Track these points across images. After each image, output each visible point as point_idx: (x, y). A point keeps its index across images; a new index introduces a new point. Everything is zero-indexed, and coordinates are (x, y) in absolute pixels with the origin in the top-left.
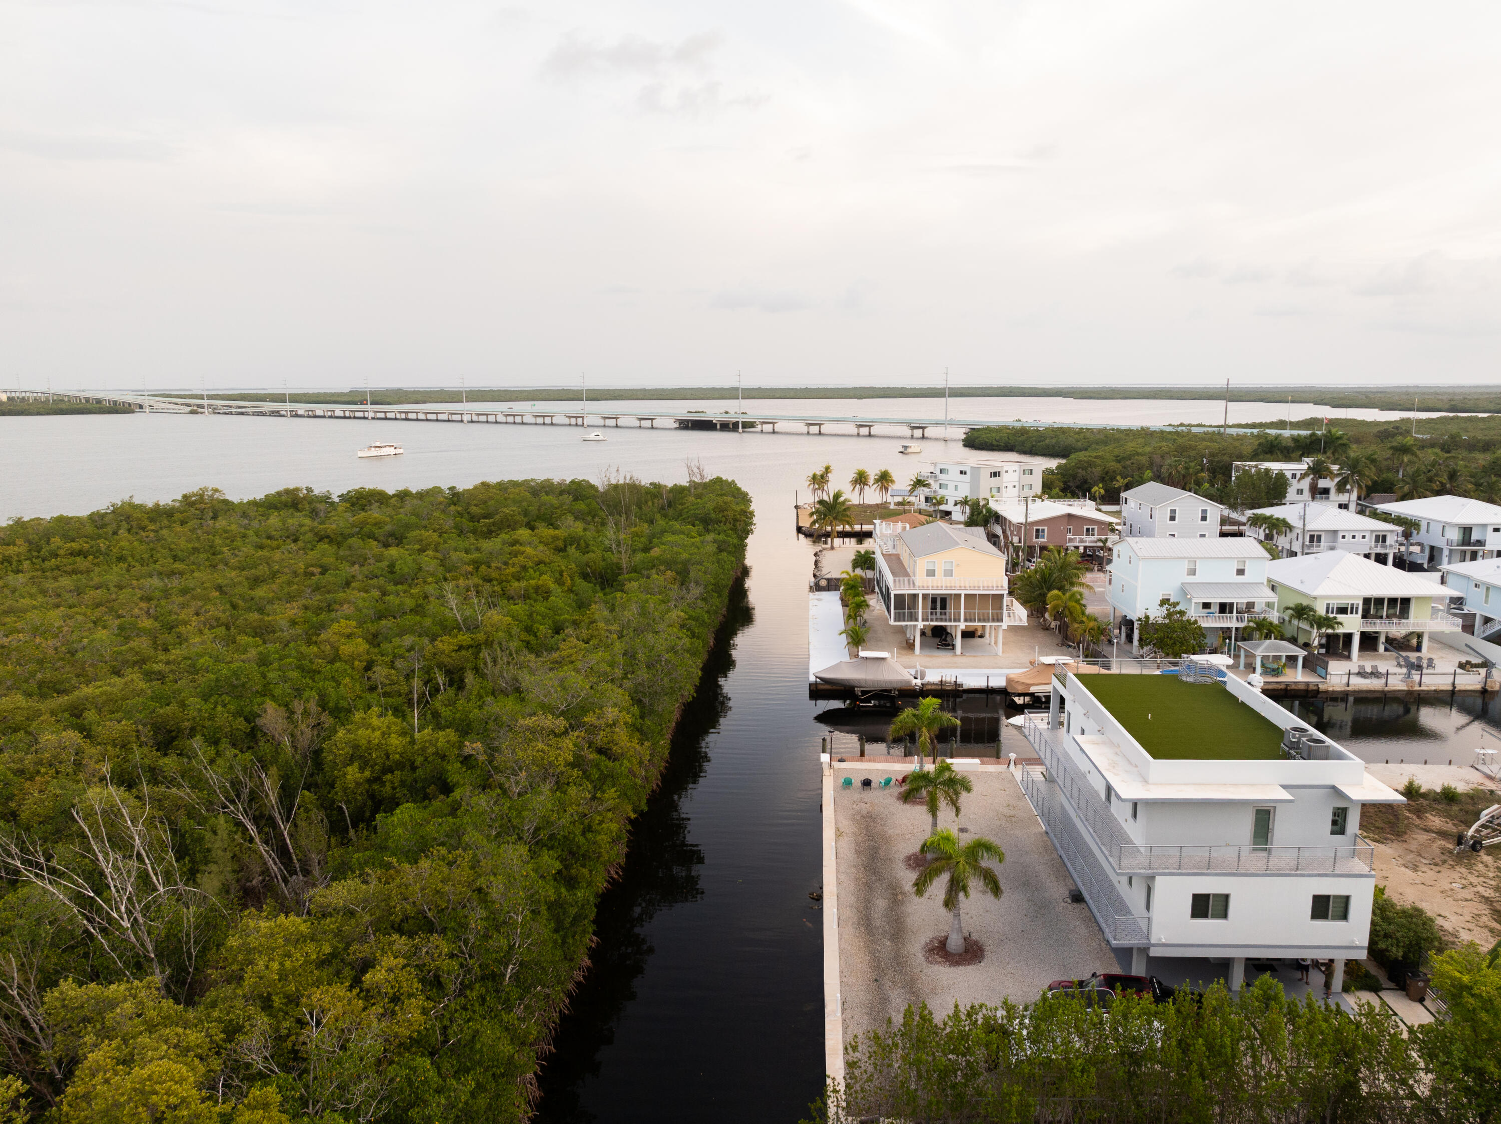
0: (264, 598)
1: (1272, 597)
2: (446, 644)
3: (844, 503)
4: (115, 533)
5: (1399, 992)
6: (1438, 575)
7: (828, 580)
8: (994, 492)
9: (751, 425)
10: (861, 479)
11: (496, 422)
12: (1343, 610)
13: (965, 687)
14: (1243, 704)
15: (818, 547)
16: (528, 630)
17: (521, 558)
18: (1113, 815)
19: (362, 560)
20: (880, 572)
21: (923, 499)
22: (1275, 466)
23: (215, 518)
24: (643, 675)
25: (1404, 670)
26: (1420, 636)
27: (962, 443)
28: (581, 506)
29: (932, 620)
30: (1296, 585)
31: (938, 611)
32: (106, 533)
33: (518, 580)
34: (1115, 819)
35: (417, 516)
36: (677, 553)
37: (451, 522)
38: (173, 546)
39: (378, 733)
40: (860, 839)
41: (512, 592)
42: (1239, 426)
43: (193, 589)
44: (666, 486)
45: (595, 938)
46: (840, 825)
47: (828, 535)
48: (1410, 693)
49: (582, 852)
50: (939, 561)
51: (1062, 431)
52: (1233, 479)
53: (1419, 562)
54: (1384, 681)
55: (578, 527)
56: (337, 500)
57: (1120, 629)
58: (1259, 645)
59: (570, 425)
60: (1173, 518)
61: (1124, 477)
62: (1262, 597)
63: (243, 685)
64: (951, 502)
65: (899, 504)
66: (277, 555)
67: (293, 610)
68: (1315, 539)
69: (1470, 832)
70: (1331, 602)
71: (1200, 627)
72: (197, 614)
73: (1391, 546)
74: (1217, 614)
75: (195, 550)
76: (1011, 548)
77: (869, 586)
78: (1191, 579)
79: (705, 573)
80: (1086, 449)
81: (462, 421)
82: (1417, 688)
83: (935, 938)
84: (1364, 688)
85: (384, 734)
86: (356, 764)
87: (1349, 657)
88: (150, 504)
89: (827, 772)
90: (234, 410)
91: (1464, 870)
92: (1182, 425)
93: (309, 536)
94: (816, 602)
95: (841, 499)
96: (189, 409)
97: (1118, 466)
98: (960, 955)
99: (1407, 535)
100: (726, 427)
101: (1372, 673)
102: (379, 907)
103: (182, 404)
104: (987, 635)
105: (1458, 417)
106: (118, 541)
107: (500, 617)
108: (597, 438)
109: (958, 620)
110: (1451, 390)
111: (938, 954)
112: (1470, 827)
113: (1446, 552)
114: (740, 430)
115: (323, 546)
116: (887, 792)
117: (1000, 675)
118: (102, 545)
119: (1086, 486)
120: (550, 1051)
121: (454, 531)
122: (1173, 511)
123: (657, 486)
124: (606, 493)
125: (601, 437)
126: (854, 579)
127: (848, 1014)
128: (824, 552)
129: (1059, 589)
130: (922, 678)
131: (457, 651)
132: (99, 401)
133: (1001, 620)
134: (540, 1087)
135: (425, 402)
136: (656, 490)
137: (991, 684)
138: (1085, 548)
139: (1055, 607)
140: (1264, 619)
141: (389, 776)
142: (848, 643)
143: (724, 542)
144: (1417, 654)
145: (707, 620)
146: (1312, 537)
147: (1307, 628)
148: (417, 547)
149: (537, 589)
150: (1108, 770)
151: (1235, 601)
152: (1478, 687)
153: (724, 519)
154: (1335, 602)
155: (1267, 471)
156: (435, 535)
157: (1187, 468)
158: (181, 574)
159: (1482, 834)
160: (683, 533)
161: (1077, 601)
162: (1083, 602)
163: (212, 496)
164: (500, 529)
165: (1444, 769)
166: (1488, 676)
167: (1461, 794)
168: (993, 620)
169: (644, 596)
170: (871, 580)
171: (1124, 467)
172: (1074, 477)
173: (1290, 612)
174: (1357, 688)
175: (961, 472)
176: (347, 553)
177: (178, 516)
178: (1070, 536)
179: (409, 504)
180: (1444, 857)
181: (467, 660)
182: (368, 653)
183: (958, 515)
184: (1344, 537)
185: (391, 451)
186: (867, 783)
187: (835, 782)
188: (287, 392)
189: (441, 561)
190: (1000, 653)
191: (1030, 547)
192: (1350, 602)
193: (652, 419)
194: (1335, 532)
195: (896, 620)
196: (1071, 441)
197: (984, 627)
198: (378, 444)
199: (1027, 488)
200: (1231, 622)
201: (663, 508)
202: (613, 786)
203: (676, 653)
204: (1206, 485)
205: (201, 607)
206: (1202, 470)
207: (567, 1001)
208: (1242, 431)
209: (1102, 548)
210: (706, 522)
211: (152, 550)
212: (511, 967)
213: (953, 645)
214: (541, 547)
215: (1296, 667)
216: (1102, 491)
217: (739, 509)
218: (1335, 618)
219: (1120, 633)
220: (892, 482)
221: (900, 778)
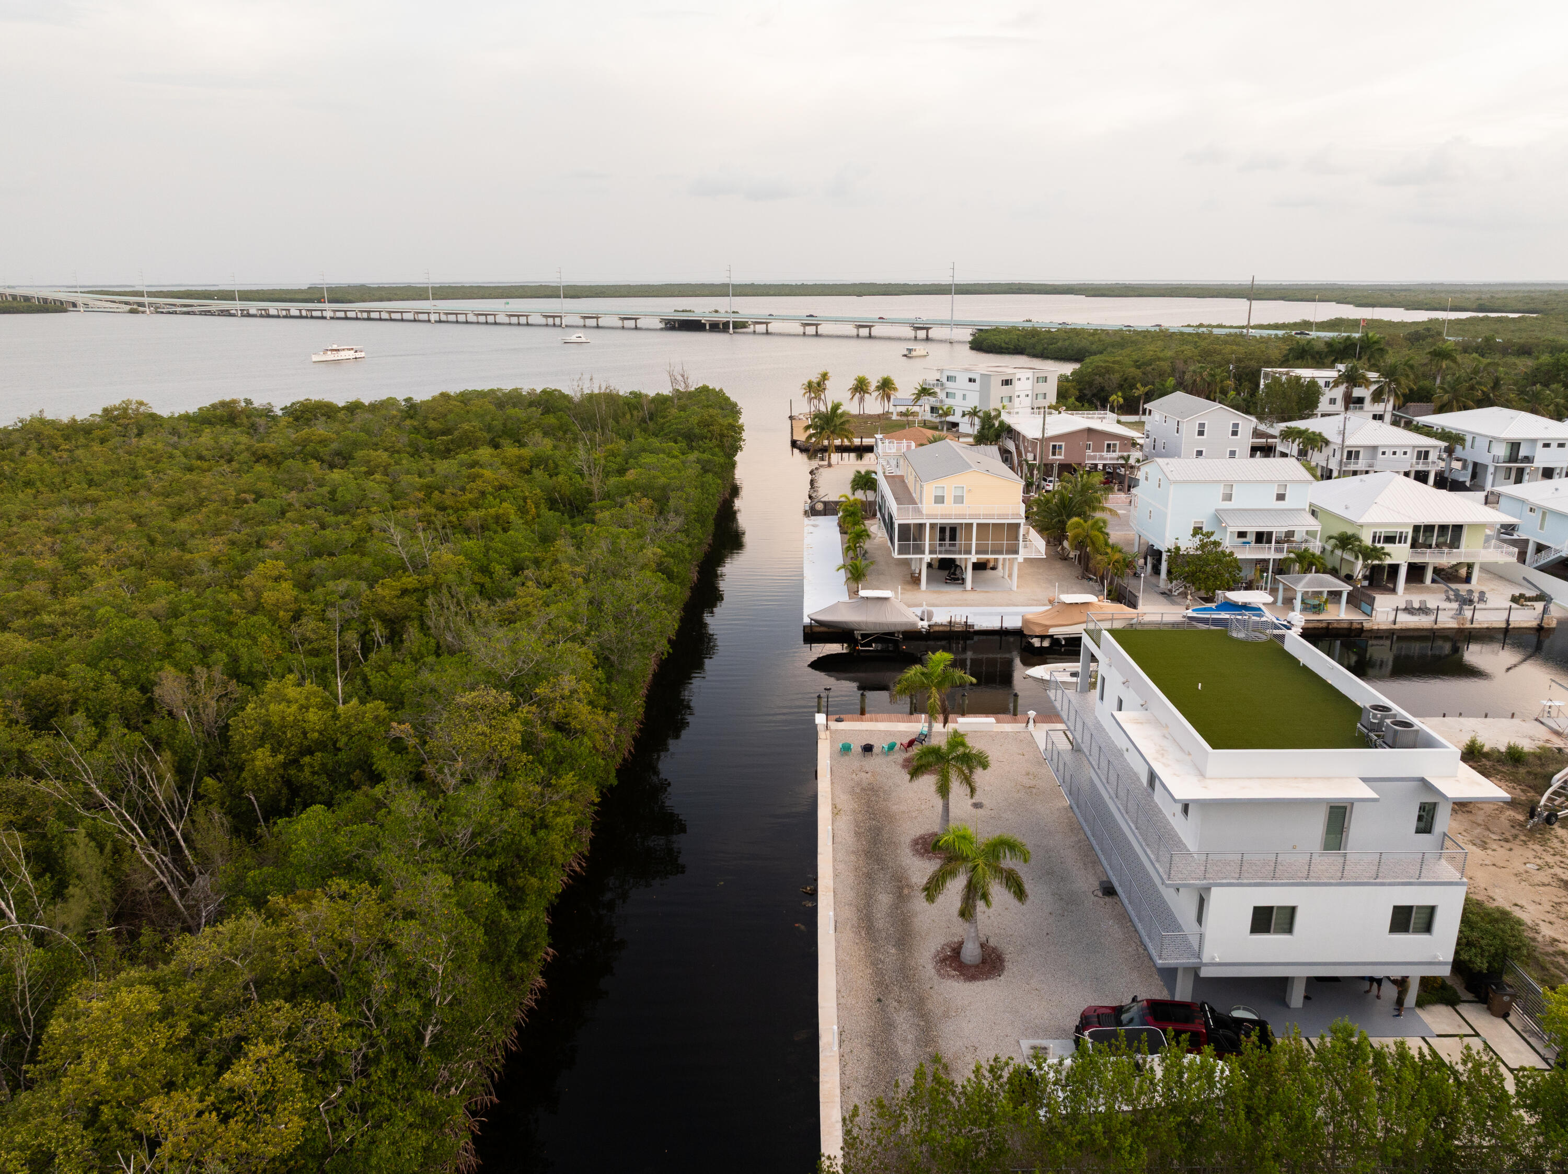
0: (185, 532)
1: (1314, 524)
2: (387, 590)
3: (842, 415)
4: (23, 453)
5: (1479, 1005)
6: (1481, 495)
7: (825, 503)
8: (1006, 402)
9: (743, 325)
10: (861, 387)
11: (467, 322)
12: (1390, 539)
13: (976, 628)
14: (1305, 667)
15: (815, 463)
16: (485, 570)
17: (479, 482)
18: (1157, 805)
19: (301, 484)
20: (882, 497)
21: (928, 408)
22: (1306, 373)
23: (140, 435)
24: (610, 630)
25: (1455, 605)
26: (1470, 566)
27: (968, 346)
28: (551, 420)
29: (940, 553)
30: (1339, 511)
31: (947, 542)
32: (11, 454)
33: (477, 508)
34: (1161, 811)
35: (367, 432)
36: (654, 477)
37: (405, 439)
38: (89, 469)
39: (294, 707)
40: (860, 817)
41: (468, 523)
42: (1261, 327)
43: (107, 520)
44: (646, 396)
45: (550, 950)
46: (838, 801)
47: (825, 450)
48: (1460, 631)
49: (530, 855)
50: (949, 486)
51: (1077, 333)
52: (1262, 386)
53: (1461, 479)
54: (1433, 618)
55: (546, 445)
56: (280, 413)
57: (1145, 559)
58: (1300, 580)
59: (547, 325)
60: (1201, 433)
61: (1144, 385)
62: (1304, 525)
63: (139, 646)
64: (958, 413)
65: (901, 414)
66: (207, 479)
67: (217, 546)
68: (1352, 455)
69: (1543, 801)
70: (1378, 530)
71: (1236, 559)
72: (108, 550)
73: (1434, 463)
74: (1253, 544)
75: (114, 473)
76: (1025, 467)
77: (870, 510)
78: (1227, 505)
79: (687, 500)
80: (1101, 353)
81: (429, 321)
82: (1468, 625)
83: (947, 945)
84: (1412, 626)
85: (301, 707)
86: (268, 746)
87: (1393, 591)
88: (65, 419)
89: (822, 734)
90: (178, 309)
91: (1537, 847)
92: (1201, 325)
93: (245, 456)
94: (811, 529)
95: (839, 411)
96: (128, 307)
97: (1138, 372)
98: (977, 966)
99: (1450, 451)
100: (717, 327)
101: (1420, 609)
102: (262, 959)
103: (120, 302)
104: (1000, 566)
105: (1488, 318)
106: (26, 463)
107: (451, 556)
108: (579, 340)
109: (969, 552)
110: (1477, 289)
111: (950, 966)
112: (1542, 795)
113: (1491, 470)
114: (731, 330)
115: (259, 468)
116: (890, 758)
117: (1016, 614)
118: (6, 467)
119: (1103, 394)
120: (491, 1102)
121: (408, 449)
122: (1202, 425)
123: (637, 395)
124: (581, 404)
125: (583, 340)
126: (855, 503)
127: (847, 1048)
128: (821, 470)
129: (1079, 515)
130: (929, 620)
131: (398, 597)
132: (27, 299)
133: (1016, 552)
134: (479, 1152)
135: (390, 300)
136: (635, 402)
137: (1005, 625)
138: (1104, 465)
139: (1076, 537)
140: (1306, 550)
141: (307, 759)
142: (848, 579)
143: (709, 461)
144: (1466, 587)
145: (687, 556)
146: (1350, 453)
147: (1352, 559)
148: (364, 469)
149: (497, 518)
150: (1156, 759)
151: (1274, 530)
152: (1534, 624)
153: (709, 435)
154: (1383, 530)
155: (1298, 378)
156: (385, 455)
157: (1213, 376)
158: (95, 501)
159: (1556, 803)
160: (664, 452)
161: (1100, 530)
162: (1106, 531)
163: (137, 409)
164: (459, 447)
165: (1506, 722)
166: (1545, 610)
167: (1529, 754)
168: (1008, 552)
169: (615, 529)
170: (872, 504)
171: (1144, 373)
172: (1091, 384)
173: (1333, 541)
174: (1404, 626)
175: (970, 380)
176: (286, 476)
177: (97, 433)
178: (1089, 452)
179: (361, 417)
180: (1514, 831)
181: (411, 609)
182: (296, 599)
183: (969, 427)
184: (1384, 453)
185: (351, 354)
186: (868, 749)
187: (832, 746)
188: (236, 288)
189: (391, 485)
190: (1015, 588)
191: (1045, 465)
192: (1399, 530)
193: (636, 319)
194: (1375, 448)
195: (900, 553)
196: (1084, 343)
197: (996, 560)
198: (335, 347)
199: (1040, 397)
200: (1269, 553)
201: (644, 420)
202: (572, 769)
203: (649, 602)
204: (1232, 393)
205: (114, 542)
206: (1228, 378)
207: (515, 1034)
208: (1265, 333)
209: (1123, 466)
210: (690, 439)
211: (64, 473)
212: (430, 1028)
213: (963, 580)
214: (504, 470)
215: (1339, 602)
216: (1121, 400)
217: (726, 423)
218: (1383, 548)
219: (1146, 563)
220: (895, 389)
221: (906, 741)
